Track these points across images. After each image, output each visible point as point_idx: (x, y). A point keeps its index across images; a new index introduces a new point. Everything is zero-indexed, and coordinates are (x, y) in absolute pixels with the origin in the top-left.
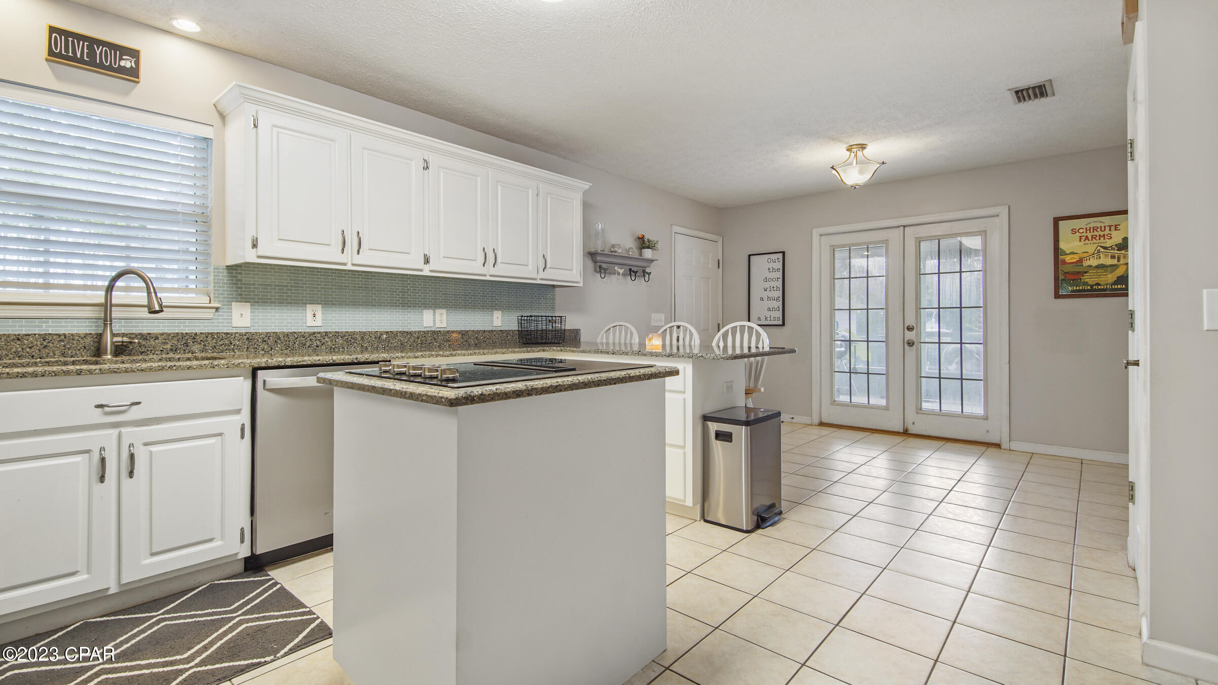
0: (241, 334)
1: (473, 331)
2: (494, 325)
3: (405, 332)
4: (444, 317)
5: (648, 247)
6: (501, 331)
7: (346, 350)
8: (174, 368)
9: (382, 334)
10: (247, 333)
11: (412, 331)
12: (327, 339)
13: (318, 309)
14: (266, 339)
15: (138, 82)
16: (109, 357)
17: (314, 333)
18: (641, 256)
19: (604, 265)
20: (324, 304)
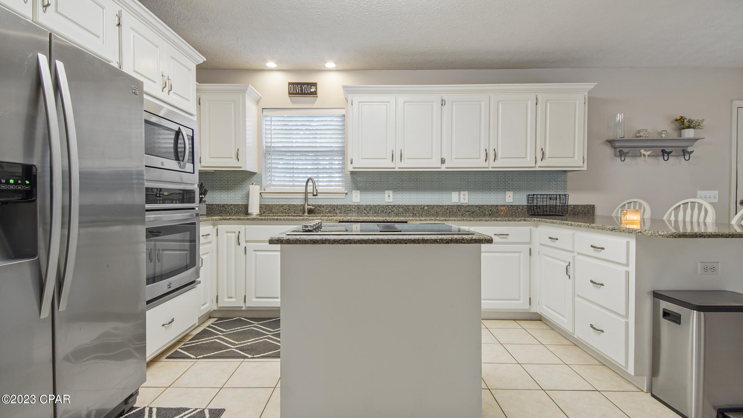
0: (355, 206)
1: (488, 205)
2: (507, 202)
3: (439, 205)
4: (467, 197)
5: (689, 127)
6: (511, 205)
7: (404, 215)
8: (307, 220)
9: (424, 206)
10: (358, 205)
11: (443, 205)
12: (394, 209)
13: (391, 193)
14: (366, 208)
15: (317, 97)
16: (306, 214)
17: (388, 205)
18: (681, 136)
19: (625, 150)
20: (394, 190)
